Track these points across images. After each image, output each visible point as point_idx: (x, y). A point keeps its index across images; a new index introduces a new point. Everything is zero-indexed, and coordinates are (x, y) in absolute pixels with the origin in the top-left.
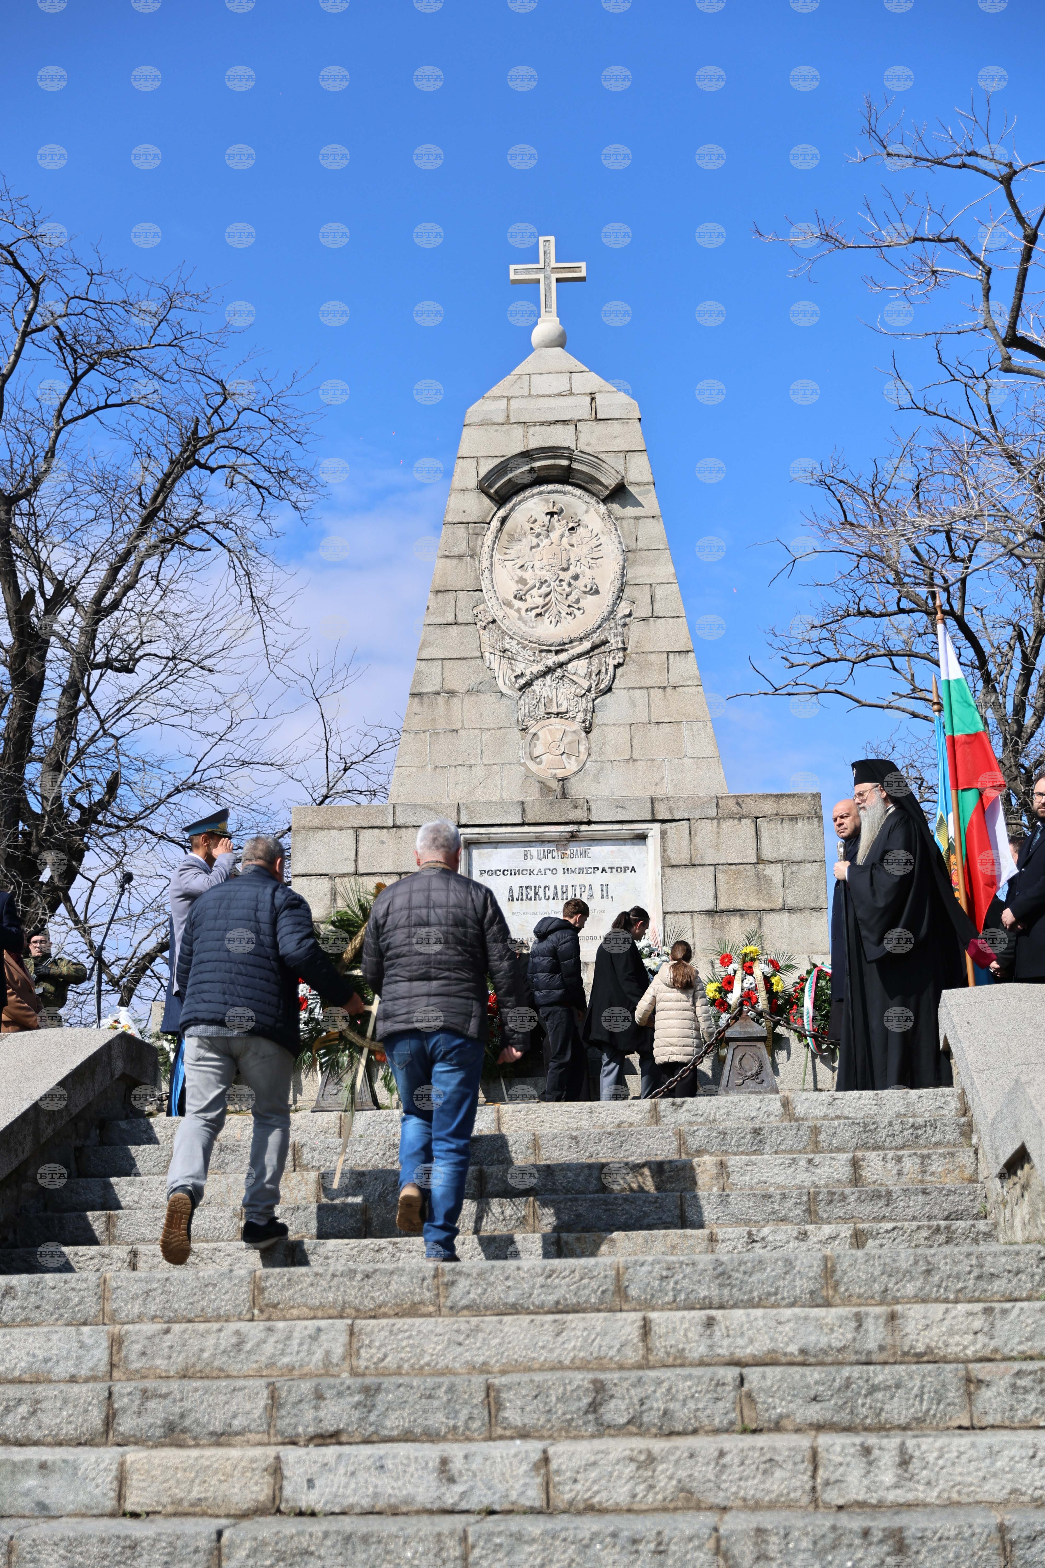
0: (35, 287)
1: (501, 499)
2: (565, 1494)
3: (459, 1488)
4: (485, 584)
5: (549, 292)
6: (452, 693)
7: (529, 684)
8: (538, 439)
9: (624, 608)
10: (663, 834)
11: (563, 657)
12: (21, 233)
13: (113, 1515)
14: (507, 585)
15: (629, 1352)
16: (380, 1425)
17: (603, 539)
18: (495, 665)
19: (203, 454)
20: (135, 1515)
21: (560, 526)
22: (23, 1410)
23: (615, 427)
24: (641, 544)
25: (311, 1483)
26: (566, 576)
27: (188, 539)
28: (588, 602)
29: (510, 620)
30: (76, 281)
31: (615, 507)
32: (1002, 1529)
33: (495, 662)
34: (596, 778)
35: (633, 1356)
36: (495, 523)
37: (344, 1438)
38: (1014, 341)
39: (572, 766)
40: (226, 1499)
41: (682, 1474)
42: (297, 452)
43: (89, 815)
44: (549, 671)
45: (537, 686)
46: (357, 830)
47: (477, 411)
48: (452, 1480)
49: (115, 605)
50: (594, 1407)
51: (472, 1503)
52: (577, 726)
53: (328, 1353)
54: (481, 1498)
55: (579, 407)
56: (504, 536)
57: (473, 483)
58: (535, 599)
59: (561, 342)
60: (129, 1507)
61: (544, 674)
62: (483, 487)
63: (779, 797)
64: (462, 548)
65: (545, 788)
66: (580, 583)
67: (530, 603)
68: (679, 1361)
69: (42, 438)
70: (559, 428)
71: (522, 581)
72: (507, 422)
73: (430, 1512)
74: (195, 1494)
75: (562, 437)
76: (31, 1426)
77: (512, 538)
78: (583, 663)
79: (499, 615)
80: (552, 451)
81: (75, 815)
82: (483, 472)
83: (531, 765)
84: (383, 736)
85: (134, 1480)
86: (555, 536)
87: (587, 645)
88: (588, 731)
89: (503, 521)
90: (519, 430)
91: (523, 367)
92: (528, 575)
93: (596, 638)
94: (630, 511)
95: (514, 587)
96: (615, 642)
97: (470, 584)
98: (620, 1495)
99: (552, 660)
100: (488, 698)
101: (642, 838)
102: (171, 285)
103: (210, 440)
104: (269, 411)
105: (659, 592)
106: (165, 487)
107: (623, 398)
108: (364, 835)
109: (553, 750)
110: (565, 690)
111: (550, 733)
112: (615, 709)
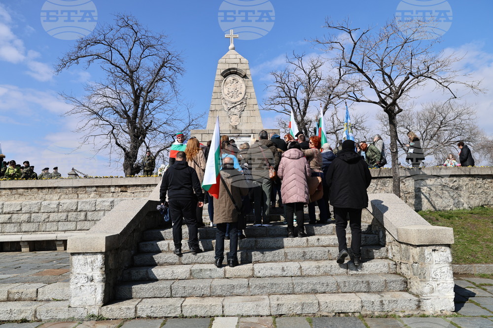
0: (136, 33)
1: (225, 77)
2: (304, 274)
3: (286, 272)
4: (222, 92)
5: (232, 40)
6: (217, 110)
7: (230, 109)
8: (231, 67)
9: (246, 97)
10: (254, 136)
11: (236, 105)
12: (134, 23)
13: (224, 278)
14: (226, 92)
15: (304, 244)
16: (266, 259)
17: (242, 84)
18: (224, 106)
19: (165, 65)
20: (228, 278)
21: (235, 82)
22: (201, 257)
23: (244, 65)
24: (249, 85)
25: (259, 272)
26: (236, 91)
27: (163, 79)
28: (240, 95)
29: (227, 98)
30: (143, 32)
31: (244, 79)
32: (385, 281)
33: (224, 105)
34: (241, 126)
35: (305, 245)
36: (224, 81)
37: (260, 262)
38: (351, 62)
39: (237, 123)
40: (244, 275)
41: (325, 269)
42: (182, 65)
43: (147, 128)
44: (233, 107)
45: (231, 109)
46: (202, 134)
47: (221, 60)
48: (284, 271)
49: (151, 91)
50: (303, 256)
51: (288, 275)
52: (238, 117)
53: (251, 245)
54: (290, 274)
55: (237, 61)
56: (225, 83)
57: (220, 74)
58: (231, 94)
59: (234, 49)
60: (227, 277)
61: (232, 108)
62: (222, 74)
63: (273, 130)
64: (218, 85)
65: (233, 127)
66: (238, 92)
67: (230, 95)
68: (313, 246)
69: (138, 61)
70: (235, 64)
71: (229, 91)
72: (226, 63)
73: (281, 277)
74: (238, 274)
75: (235, 66)
76: (203, 260)
77: (227, 84)
78: (239, 106)
79: (225, 97)
80: (234, 69)
81: (145, 128)
82: (222, 72)
83: (231, 123)
84: (199, 115)
85: (227, 272)
86: (234, 83)
87: (240, 103)
88: (240, 117)
89: (225, 81)
90: (227, 65)
91: (227, 53)
92: (229, 90)
93: (241, 102)
94: (247, 80)
95: (227, 92)
96: (244, 102)
97: (220, 91)
98: (314, 273)
99: (234, 105)
100: (223, 111)
101: (250, 136)
102: (161, 34)
103: (167, 62)
104: (177, 57)
105: (252, 94)
106: (159, 70)
107: (245, 59)
108: (203, 135)
109: (234, 120)
110: (236, 110)
111: (234, 118)
112: (244, 114)
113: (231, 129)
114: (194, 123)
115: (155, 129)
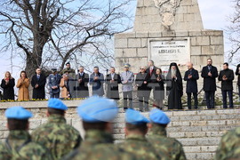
6: (146, 7)
7: (162, 5)
10: (190, 39)
39: (171, 23)
43: (53, 19)
52: (172, 14)
61: (165, 2)
65: (166, 28)
81: (50, 19)
83: (162, 23)
88: (174, 15)
100: (153, 8)
101: (186, 40)
108: (129, 40)
109: (167, 20)
110: (170, 6)
111: (166, 16)
112: (180, 10)
113: (163, 30)
114: (116, 11)
115: (64, 22)
